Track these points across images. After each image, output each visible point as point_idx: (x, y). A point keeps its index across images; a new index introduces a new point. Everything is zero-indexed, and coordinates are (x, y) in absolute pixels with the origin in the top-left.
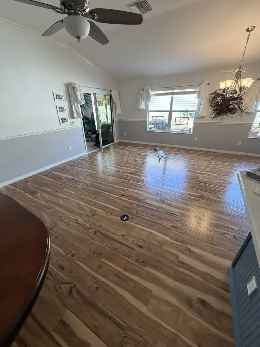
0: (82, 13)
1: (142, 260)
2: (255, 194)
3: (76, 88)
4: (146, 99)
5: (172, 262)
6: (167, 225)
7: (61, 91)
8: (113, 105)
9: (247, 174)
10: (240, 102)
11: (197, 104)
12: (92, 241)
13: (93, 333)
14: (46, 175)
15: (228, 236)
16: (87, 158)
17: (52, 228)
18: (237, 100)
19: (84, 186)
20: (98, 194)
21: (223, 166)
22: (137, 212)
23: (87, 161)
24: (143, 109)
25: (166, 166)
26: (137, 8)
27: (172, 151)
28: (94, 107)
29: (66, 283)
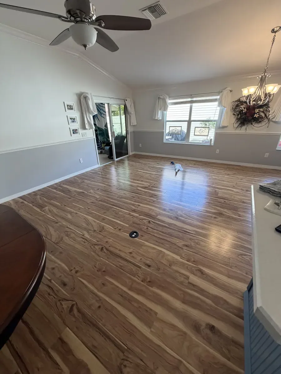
0: (88, 21)
1: (149, 280)
2: (266, 209)
3: (88, 98)
4: (163, 108)
5: (182, 283)
6: (178, 244)
7: (73, 101)
8: (128, 115)
9: (260, 188)
10: (267, 110)
11: (218, 113)
12: (98, 258)
13: (91, 353)
14: (56, 188)
15: (246, 257)
16: (99, 171)
17: (57, 243)
18: (263, 108)
19: (93, 200)
20: (108, 209)
21: (247, 180)
22: (147, 228)
23: (99, 174)
24: (160, 119)
25: (184, 181)
26: (150, 13)
27: (191, 164)
28: (108, 118)
29: (67, 300)
